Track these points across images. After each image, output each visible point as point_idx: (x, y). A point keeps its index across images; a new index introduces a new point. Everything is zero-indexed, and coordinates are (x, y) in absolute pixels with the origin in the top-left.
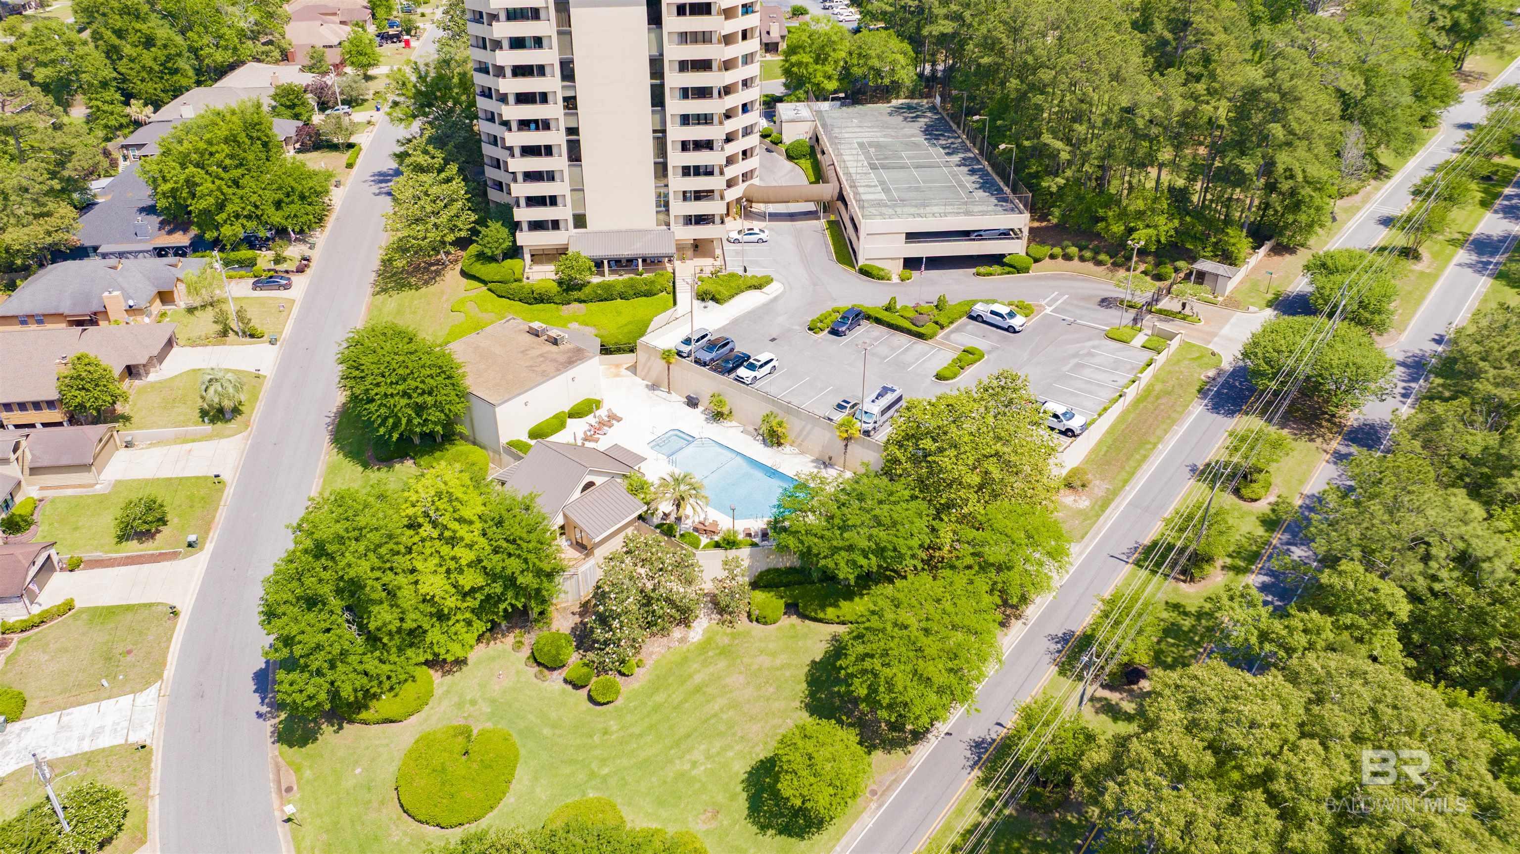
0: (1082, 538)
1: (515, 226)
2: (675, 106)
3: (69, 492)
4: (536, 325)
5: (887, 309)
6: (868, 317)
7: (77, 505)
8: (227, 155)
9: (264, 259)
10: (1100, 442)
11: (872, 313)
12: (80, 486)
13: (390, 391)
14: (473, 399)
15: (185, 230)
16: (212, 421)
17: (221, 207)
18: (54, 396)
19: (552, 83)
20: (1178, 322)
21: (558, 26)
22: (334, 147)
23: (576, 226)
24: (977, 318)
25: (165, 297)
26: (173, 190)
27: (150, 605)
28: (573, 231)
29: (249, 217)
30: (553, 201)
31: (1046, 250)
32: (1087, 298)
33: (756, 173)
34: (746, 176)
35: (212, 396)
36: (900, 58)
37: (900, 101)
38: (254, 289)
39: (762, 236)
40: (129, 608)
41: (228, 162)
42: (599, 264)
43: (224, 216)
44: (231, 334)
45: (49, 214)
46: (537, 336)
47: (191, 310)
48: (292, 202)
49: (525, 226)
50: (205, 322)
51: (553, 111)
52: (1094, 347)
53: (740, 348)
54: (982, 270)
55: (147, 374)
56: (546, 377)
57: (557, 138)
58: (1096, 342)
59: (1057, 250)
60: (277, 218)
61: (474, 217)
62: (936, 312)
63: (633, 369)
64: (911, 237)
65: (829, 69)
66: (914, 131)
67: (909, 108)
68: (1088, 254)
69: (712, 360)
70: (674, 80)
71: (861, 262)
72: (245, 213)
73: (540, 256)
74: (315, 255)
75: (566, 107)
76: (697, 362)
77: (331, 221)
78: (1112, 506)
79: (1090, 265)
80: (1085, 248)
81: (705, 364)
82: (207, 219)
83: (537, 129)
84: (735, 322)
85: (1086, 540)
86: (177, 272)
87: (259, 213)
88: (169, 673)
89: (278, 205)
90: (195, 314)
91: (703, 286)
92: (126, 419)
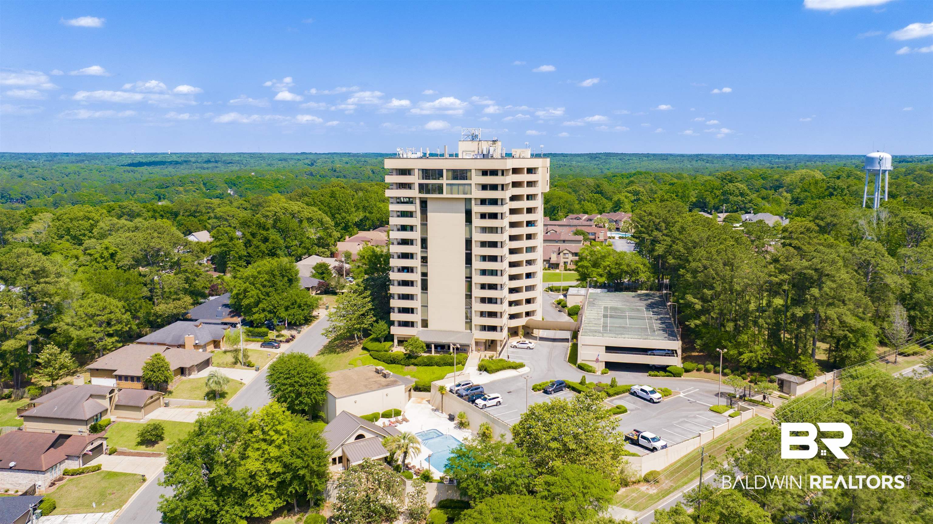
0: (644, 509)
1: (392, 323)
3: (128, 421)
4: (379, 368)
5: (581, 383)
6: (569, 387)
7: (128, 426)
8: (266, 280)
9: (272, 335)
11: (571, 385)
12: (135, 419)
14: (328, 395)
15: (240, 316)
16: (209, 399)
17: (257, 304)
18: (140, 373)
19: (416, 249)
20: (760, 407)
21: (421, 221)
23: (423, 326)
24: (634, 394)
25: (216, 344)
26: (238, 295)
27: (135, 475)
28: (420, 328)
29: (270, 312)
30: (412, 311)
31: (694, 365)
32: (711, 392)
33: (537, 313)
34: (528, 314)
36: (641, 267)
37: (643, 292)
38: (261, 347)
39: (530, 345)
40: (125, 475)
41: (266, 283)
42: (428, 346)
43: (257, 309)
44: (239, 364)
45: (179, 299)
47: (225, 352)
48: (294, 308)
49: (396, 324)
50: (230, 358)
51: (416, 263)
52: (699, 414)
53: (485, 392)
54: (652, 373)
55: (189, 375)
56: (371, 390)
57: (416, 277)
58: (701, 412)
59: (701, 366)
62: (609, 387)
63: (429, 401)
64: (609, 349)
66: (642, 305)
67: (647, 295)
68: (719, 369)
69: (466, 395)
70: (477, 251)
71: (579, 361)
72: (268, 309)
74: (298, 336)
75: (422, 262)
76: (460, 396)
77: (314, 324)
78: (671, 495)
79: (719, 375)
80: (718, 366)
81: (463, 398)
82: (248, 310)
83: (408, 272)
84: (493, 383)
85: (645, 511)
86: (225, 332)
87: (275, 311)
88: (125, 507)
89: (287, 309)
90: (227, 353)
91: (483, 363)
92: (170, 392)
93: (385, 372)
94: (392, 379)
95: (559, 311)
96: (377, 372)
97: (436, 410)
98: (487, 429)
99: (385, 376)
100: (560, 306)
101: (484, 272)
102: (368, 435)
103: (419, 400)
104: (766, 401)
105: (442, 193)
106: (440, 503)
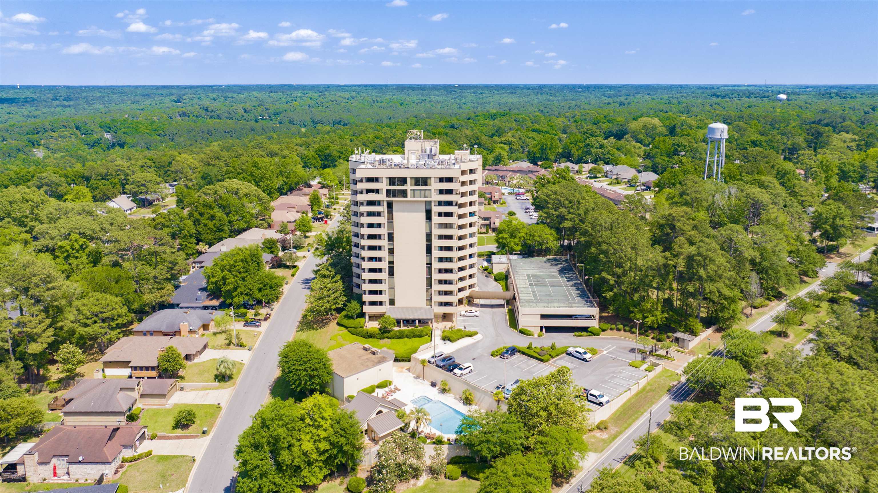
0: (602, 451)
1: (364, 303)
2: (436, 254)
3: (155, 407)
4: (367, 346)
5: (528, 348)
6: (519, 351)
7: (158, 412)
8: (241, 267)
9: (250, 313)
10: (618, 410)
11: (521, 350)
12: (159, 405)
13: (299, 368)
14: (335, 375)
15: (218, 298)
16: (219, 381)
17: (235, 289)
18: (155, 364)
19: (384, 242)
20: (664, 360)
21: (388, 219)
22: (287, 267)
23: (390, 304)
24: (570, 354)
25: (205, 327)
26: (217, 281)
27: (184, 456)
28: (388, 306)
29: (247, 295)
30: (381, 292)
31: (608, 326)
32: (625, 348)
33: (476, 285)
34: (470, 287)
35: (222, 369)
36: (550, 237)
37: (551, 257)
38: (244, 326)
39: (476, 314)
40: (174, 457)
41: (241, 270)
42: (398, 322)
43: (236, 293)
44: (232, 345)
45: (163, 288)
46: (367, 350)
47: (215, 334)
48: (266, 289)
49: (367, 303)
50: (221, 339)
51: (383, 254)
52: (622, 369)
53: (457, 361)
54: (577, 334)
55: (194, 359)
56: (368, 368)
57: (384, 265)
58: (623, 367)
59: (613, 326)
60: (258, 296)
61: (345, 299)
62: (550, 350)
63: (409, 370)
64: (543, 316)
65: (516, 240)
66: (554, 270)
67: (555, 260)
68: (627, 328)
69: (444, 365)
70: (436, 243)
71: (520, 327)
72: (245, 292)
73: (373, 317)
74: (273, 313)
75: (389, 252)
76: (437, 366)
77: (281, 299)
78: (619, 438)
79: (628, 334)
80: (627, 325)
81: (440, 367)
82: (229, 294)
83: (376, 261)
84: (458, 351)
85: (603, 452)
86: (212, 317)
87: (251, 293)
88: (188, 484)
89: (260, 290)
90: (217, 335)
91: (445, 334)
92: (182, 378)
93: (374, 349)
94: (380, 356)
95: (486, 276)
96: (366, 349)
97: (417, 377)
98: (470, 395)
99: (374, 353)
100: (486, 272)
101: (441, 260)
102: (385, 411)
103: (400, 369)
104: (668, 355)
105: (407, 197)
106: (452, 459)
